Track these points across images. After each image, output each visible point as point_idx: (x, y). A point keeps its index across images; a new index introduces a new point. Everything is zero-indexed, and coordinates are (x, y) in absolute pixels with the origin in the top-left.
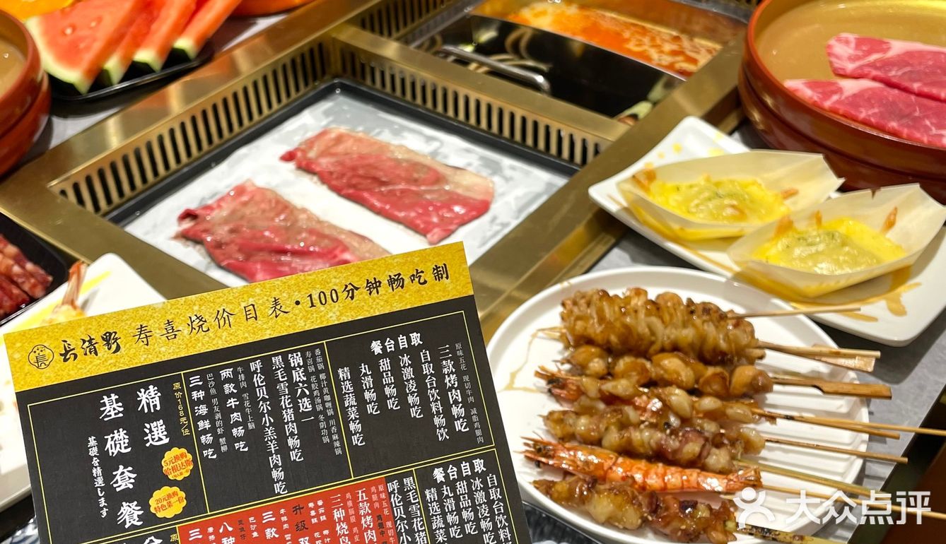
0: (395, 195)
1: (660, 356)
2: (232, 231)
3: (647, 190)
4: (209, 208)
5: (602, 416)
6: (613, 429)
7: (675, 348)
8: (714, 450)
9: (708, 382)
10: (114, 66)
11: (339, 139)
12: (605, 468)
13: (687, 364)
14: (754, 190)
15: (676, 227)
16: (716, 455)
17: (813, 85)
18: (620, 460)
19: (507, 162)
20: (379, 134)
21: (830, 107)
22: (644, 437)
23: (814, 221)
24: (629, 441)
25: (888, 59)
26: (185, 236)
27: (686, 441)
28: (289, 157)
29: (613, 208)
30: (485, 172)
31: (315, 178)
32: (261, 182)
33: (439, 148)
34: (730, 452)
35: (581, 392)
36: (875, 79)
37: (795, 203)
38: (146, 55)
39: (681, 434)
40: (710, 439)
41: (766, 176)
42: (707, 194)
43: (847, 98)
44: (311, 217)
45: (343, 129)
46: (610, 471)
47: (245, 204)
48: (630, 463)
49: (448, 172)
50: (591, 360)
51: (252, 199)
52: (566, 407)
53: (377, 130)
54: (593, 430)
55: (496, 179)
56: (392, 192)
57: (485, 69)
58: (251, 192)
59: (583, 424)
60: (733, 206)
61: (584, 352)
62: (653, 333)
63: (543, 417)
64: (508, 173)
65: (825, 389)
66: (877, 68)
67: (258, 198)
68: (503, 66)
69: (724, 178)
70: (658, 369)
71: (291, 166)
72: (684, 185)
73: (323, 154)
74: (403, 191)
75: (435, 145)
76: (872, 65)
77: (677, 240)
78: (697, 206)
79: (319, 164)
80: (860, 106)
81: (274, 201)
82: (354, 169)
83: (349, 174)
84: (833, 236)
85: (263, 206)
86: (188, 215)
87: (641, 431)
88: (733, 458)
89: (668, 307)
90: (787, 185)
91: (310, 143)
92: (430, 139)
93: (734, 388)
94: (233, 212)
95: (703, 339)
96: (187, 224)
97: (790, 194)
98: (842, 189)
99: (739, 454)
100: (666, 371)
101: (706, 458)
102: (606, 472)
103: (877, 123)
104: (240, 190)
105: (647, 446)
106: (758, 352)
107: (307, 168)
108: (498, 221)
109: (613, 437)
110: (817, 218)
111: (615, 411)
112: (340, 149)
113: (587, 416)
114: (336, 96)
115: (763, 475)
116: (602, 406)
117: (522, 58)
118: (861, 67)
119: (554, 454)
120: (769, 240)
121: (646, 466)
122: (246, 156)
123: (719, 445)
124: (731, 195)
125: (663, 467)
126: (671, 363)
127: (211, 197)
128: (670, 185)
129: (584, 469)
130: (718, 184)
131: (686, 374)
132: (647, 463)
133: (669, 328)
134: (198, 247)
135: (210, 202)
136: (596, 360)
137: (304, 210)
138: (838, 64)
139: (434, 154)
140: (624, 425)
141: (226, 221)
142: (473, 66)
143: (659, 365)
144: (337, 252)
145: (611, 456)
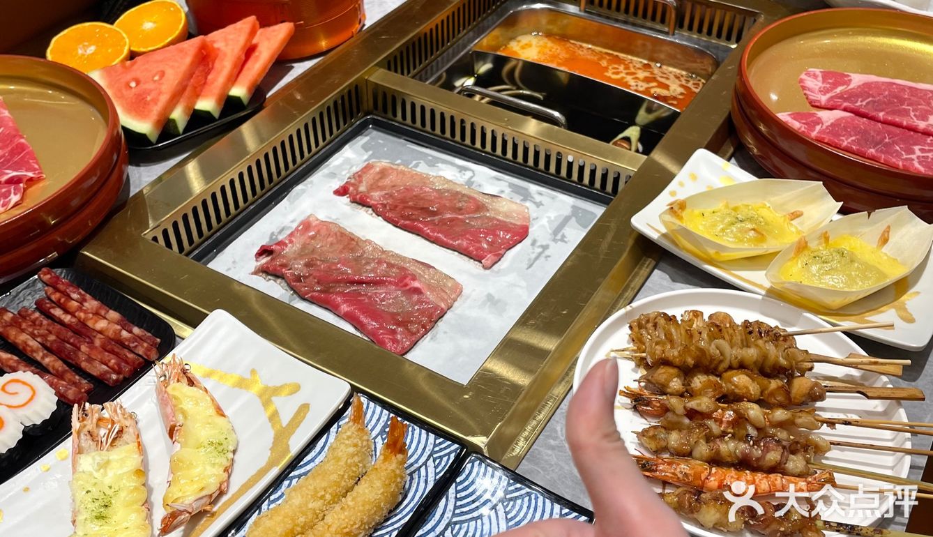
0: (446, 224)
1: (729, 373)
2: (308, 265)
3: (681, 218)
4: (281, 243)
5: (690, 430)
6: (702, 442)
7: (742, 366)
8: (792, 456)
9: (772, 394)
10: (179, 115)
11: (383, 173)
12: (703, 479)
13: (753, 380)
14: (764, 213)
15: (712, 252)
16: (794, 461)
17: (796, 116)
18: (714, 470)
19: (534, 188)
20: (416, 166)
21: (816, 137)
22: (729, 447)
23: (823, 240)
24: (718, 452)
25: (851, 89)
26: (264, 271)
27: (766, 450)
28: (342, 192)
29: (654, 236)
30: (518, 199)
31: (370, 211)
32: (322, 216)
33: (472, 177)
34: (805, 457)
35: (666, 410)
36: (845, 110)
37: (802, 223)
38: (206, 104)
39: (762, 444)
40: (787, 447)
41: (772, 199)
42: (728, 219)
43: (827, 127)
44: (376, 248)
45: (384, 163)
46: (707, 481)
47: (313, 238)
48: (723, 473)
49: (486, 200)
50: (671, 380)
51: (318, 232)
52: (654, 422)
53: (414, 162)
54: (686, 445)
55: (528, 204)
56: (443, 222)
57: (487, 99)
58: (316, 226)
59: (674, 439)
60: (754, 229)
61: (664, 373)
62: (722, 354)
63: (638, 433)
64: (538, 198)
65: (869, 394)
66: (845, 100)
67: (323, 232)
68: (503, 96)
69: (740, 204)
70: (729, 385)
71: (345, 199)
72: (708, 211)
73: (373, 187)
74: (451, 220)
75: (469, 174)
76: (840, 96)
77: (711, 263)
78: (723, 230)
79: (371, 198)
80: (840, 135)
81: (338, 234)
82: (403, 201)
83: (401, 206)
84: (843, 254)
85: (330, 239)
86: (264, 251)
87: (727, 442)
88: (808, 462)
89: (726, 328)
90: (792, 208)
91: (359, 176)
92: (462, 169)
93: (795, 398)
94: (304, 247)
95: (765, 357)
96: (264, 260)
97: (795, 215)
98: (843, 211)
99: (812, 459)
100: (736, 386)
101: (785, 464)
102: (703, 482)
103: (858, 150)
104: (306, 225)
105: (733, 455)
106: (809, 365)
107: (361, 201)
108: (538, 244)
109: (703, 449)
110: (825, 237)
111: (701, 425)
112: (387, 182)
113: (677, 431)
114: (369, 130)
115: (835, 474)
116: (687, 421)
117: (519, 88)
118: (832, 98)
119: (656, 468)
120: (789, 260)
121: (736, 474)
122: (303, 191)
123: (794, 452)
124: (750, 219)
125: (751, 474)
126: (741, 380)
127: (280, 232)
128: (697, 212)
129: (684, 480)
130: (735, 209)
131: (754, 388)
132: (736, 471)
133: (735, 348)
134: (279, 281)
135: (281, 238)
136: (675, 379)
137: (370, 242)
138: (813, 97)
139: (469, 183)
140: (709, 438)
141: (300, 255)
142: (477, 98)
143: (731, 382)
144: (407, 280)
145: (705, 467)
